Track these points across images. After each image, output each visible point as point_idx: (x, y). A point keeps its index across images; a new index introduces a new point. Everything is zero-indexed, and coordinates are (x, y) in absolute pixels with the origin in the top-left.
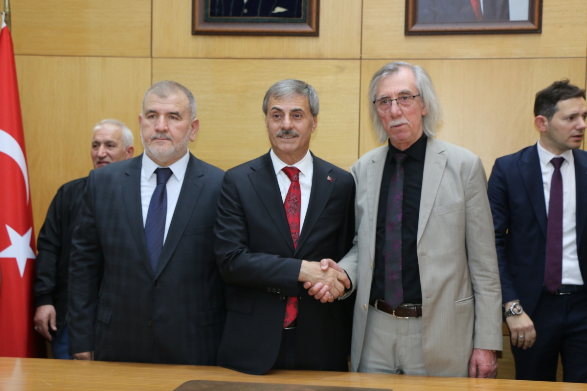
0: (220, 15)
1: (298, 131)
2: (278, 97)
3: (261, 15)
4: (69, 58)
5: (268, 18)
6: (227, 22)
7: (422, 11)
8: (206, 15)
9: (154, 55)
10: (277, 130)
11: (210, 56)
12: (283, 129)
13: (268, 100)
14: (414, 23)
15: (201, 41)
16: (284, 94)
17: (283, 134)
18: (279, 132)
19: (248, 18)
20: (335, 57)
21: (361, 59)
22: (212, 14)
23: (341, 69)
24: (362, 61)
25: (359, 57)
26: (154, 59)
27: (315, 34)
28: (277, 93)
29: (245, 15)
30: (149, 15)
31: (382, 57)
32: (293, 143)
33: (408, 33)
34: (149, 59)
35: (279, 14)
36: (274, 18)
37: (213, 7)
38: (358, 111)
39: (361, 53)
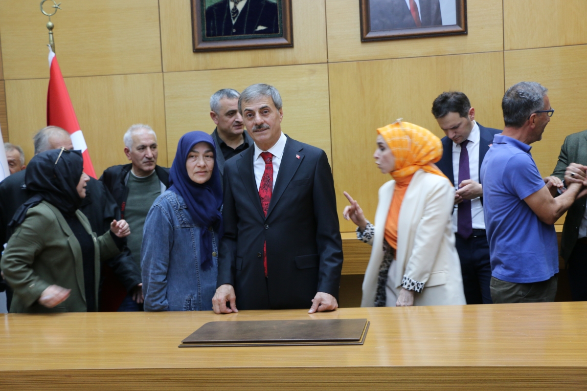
0: (214, 35)
1: (268, 124)
2: (247, 100)
3: (247, 33)
4: (98, 77)
5: (253, 35)
6: (220, 40)
7: (374, 22)
8: (203, 36)
9: (164, 71)
10: (252, 127)
11: (208, 68)
12: (256, 125)
13: (241, 105)
14: (368, 31)
15: (201, 57)
16: (252, 98)
17: (257, 128)
18: (254, 128)
19: (237, 36)
20: (307, 62)
21: (328, 62)
22: (208, 35)
23: (313, 72)
24: (329, 64)
25: (326, 61)
26: (164, 74)
27: (290, 45)
28: (246, 98)
29: (234, 34)
30: (159, 39)
31: (344, 60)
32: (266, 134)
33: (364, 40)
34: (161, 74)
35: (261, 32)
36: (257, 35)
37: (208, 29)
38: (328, 104)
39: (328, 58)
